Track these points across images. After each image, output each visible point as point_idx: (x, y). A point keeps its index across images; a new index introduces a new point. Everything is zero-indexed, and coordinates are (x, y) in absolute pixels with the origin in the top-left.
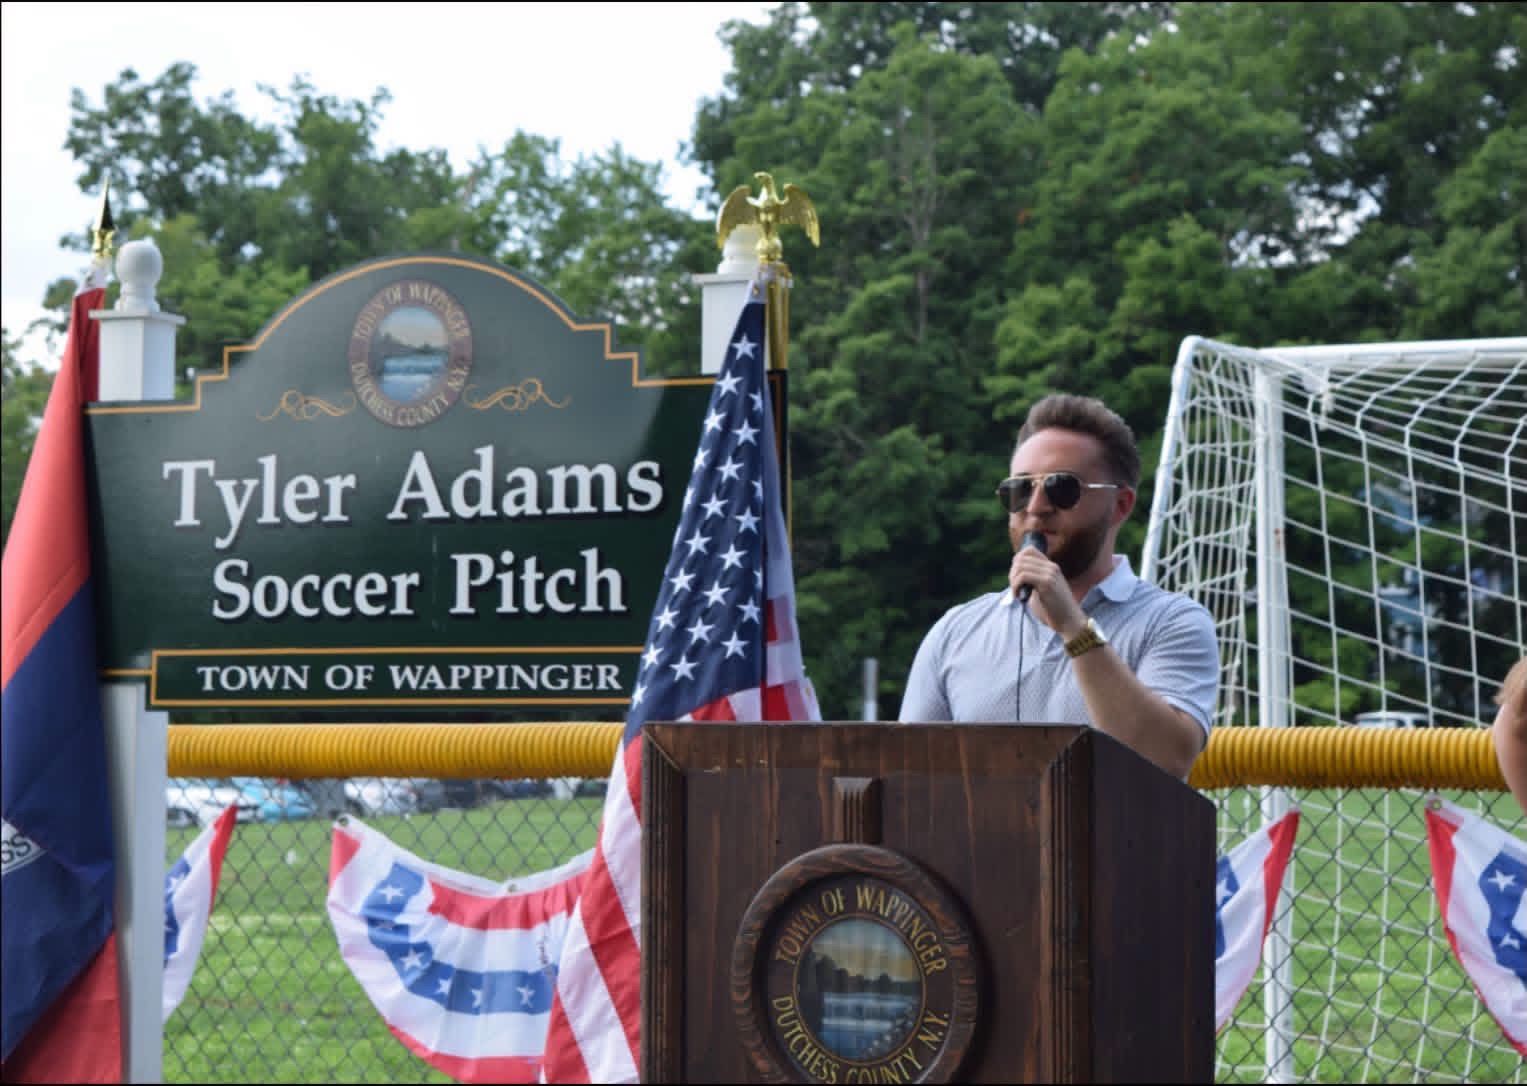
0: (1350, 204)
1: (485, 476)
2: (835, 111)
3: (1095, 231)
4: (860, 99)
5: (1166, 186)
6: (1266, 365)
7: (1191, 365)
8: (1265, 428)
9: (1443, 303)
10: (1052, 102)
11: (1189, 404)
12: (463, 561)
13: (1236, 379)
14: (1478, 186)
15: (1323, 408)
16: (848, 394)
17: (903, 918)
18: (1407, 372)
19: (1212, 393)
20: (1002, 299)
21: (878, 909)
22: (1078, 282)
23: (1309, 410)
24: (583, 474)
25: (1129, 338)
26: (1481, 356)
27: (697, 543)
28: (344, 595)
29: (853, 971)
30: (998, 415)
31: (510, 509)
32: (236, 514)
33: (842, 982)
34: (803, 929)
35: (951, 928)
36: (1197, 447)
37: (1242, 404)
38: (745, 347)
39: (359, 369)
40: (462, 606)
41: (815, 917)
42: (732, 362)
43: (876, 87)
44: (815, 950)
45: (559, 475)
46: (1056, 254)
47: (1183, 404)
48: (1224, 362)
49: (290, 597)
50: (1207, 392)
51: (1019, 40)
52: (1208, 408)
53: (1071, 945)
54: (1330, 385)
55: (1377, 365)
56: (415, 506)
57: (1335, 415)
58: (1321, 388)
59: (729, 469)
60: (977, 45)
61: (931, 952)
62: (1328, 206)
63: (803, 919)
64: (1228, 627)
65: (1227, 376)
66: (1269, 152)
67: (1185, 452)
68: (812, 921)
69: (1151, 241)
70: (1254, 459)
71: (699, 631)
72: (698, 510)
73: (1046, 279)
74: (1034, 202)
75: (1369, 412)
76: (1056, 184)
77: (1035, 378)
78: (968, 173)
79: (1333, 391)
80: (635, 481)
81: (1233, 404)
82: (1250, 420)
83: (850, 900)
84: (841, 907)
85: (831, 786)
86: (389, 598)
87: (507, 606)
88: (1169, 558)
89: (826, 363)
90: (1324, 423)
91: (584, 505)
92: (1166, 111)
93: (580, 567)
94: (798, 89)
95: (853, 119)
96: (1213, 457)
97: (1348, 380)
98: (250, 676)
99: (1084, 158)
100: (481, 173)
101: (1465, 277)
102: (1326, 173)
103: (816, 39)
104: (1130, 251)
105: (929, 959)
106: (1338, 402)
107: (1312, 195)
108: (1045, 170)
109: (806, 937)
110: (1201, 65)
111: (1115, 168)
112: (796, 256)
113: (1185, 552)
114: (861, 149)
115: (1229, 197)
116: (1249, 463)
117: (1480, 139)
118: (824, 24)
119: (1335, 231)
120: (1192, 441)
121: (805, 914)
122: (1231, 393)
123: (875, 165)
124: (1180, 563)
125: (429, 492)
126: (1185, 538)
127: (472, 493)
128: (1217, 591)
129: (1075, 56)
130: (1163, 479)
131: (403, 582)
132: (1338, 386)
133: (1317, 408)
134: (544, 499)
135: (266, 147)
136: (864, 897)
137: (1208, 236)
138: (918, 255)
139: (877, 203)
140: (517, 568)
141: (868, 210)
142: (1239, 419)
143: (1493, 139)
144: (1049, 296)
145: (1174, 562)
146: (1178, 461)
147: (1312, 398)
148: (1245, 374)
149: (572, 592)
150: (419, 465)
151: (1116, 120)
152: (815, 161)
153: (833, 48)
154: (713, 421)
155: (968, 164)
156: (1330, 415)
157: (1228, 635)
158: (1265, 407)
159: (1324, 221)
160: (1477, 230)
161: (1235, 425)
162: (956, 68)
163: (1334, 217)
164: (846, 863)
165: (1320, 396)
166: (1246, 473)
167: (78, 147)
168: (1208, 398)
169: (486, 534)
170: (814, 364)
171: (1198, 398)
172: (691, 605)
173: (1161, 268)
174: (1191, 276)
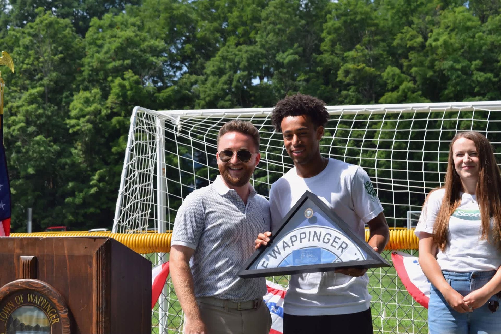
0: (180, 68)
2: (18, 35)
3: (101, 75)
4: (26, 31)
5: (124, 61)
6: (159, 116)
7: (136, 115)
8: (159, 136)
9: (208, 99)
10: (87, 35)
11: (136, 128)
13: (151, 120)
14: (218, 63)
15: (178, 130)
16: (23, 124)
17: (44, 305)
18: (204, 119)
19: (143, 125)
20: (72, 95)
21: (35, 302)
22: (96, 90)
23: (174, 130)
25: (112, 108)
26: (226, 114)
29: (26, 323)
30: (71, 131)
33: (22, 328)
34: (9, 310)
35: (61, 308)
36: (138, 142)
37: (152, 128)
41: (13, 306)
43: (32, 28)
44: (13, 317)
46: (89, 81)
47: (134, 128)
48: (147, 115)
50: (141, 125)
51: (77, 14)
52: (142, 129)
53: (103, 313)
54: (180, 122)
55: (194, 116)
57: (182, 132)
58: (177, 123)
60: (64, 16)
61: (54, 316)
62: (173, 69)
63: (8, 305)
64: (147, 199)
65: (148, 119)
66: (155, 52)
67: (134, 143)
68: (11, 306)
69: (119, 78)
70: (156, 146)
73: (86, 89)
74: (83, 65)
75: (193, 131)
76: (89, 60)
77: (82, 120)
78: (62, 55)
79: (181, 124)
81: (149, 128)
82: (155, 133)
83: (25, 299)
84: (22, 301)
85: (19, 259)
88: (129, 177)
89: (15, 114)
90: (178, 134)
92: (124, 38)
94: (7, 27)
95: (24, 38)
96: (143, 145)
97: (186, 121)
99: (98, 52)
101: (214, 91)
102: (172, 59)
103: (12, 11)
104: (112, 81)
105: (53, 319)
106: (183, 127)
107: (168, 65)
108: (86, 55)
109: (10, 312)
110: (134, 25)
111: (108, 55)
113: (134, 176)
114: (27, 47)
115: (143, 65)
116: (154, 147)
117: (218, 50)
118: (14, 7)
119: (175, 76)
120: (136, 140)
121: (9, 304)
122: (149, 124)
123: (31, 52)
124: (132, 179)
126: (134, 171)
128: (144, 187)
129: (95, 20)
130: (127, 152)
132: (183, 123)
133: (176, 130)
136: (30, 297)
137: (136, 77)
138: (45, 81)
139: (32, 64)
141: (29, 66)
142: (151, 133)
143: (222, 49)
144: (87, 94)
145: (130, 179)
146: (132, 146)
147: (175, 126)
148: (153, 118)
151: (108, 41)
152: (12, 51)
153: (17, 15)
155: (61, 53)
156: (180, 132)
157: (147, 201)
158: (159, 128)
159: (172, 73)
160: (217, 77)
161: (150, 135)
162: (57, 23)
163: (175, 72)
164: (24, 286)
165: (177, 126)
166: (153, 150)
168: (142, 126)
170: (12, 115)
171: (139, 126)
173: (122, 87)
174: (131, 89)
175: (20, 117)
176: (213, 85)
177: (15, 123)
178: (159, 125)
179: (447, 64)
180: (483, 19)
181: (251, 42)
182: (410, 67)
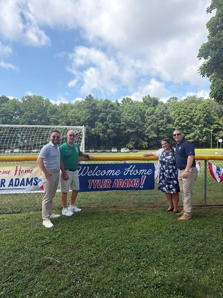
66: (11, 113)
102: (15, 115)
173: (3, 120)
174: (5, 120)
176: (23, 120)
179: (71, 120)
180: (79, 111)
181: (32, 112)
182: (64, 120)
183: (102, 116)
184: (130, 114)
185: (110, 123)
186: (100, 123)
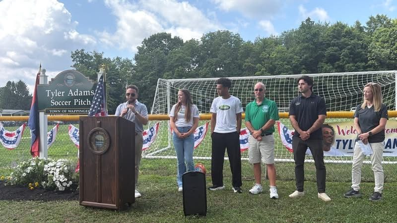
0: (195, 65)
1: (77, 92)
3: (172, 68)
5: (179, 63)
10: (168, 55)
11: (159, 85)
12: (75, 100)
14: (206, 64)
17: (103, 134)
21: (101, 134)
24: (87, 92)
27: (96, 98)
28: (64, 103)
29: (99, 139)
31: (80, 95)
32: (53, 95)
33: (98, 141)
35: (107, 135)
38: (101, 80)
39: (65, 81)
40: (75, 104)
42: (100, 81)
43: (152, 53)
44: (95, 138)
45: (84, 92)
46: (169, 69)
49: (58, 103)
53: (118, 137)
56: (70, 95)
58: (172, 83)
59: (99, 91)
60: (161, 50)
62: (193, 65)
66: (188, 60)
68: (95, 135)
69: (177, 68)
71: (96, 107)
72: (96, 95)
74: (166, 65)
76: (169, 63)
78: (160, 62)
80: (92, 92)
84: (97, 134)
85: (96, 122)
86: (68, 103)
87: (79, 104)
88: (157, 99)
91: (87, 95)
92: (179, 56)
93: (86, 101)
94: (145, 53)
95: (150, 56)
98: (54, 111)
99: (171, 61)
100: (113, 61)
101: (205, 72)
102: (193, 62)
103: (146, 48)
104: (175, 69)
105: (105, 138)
108: (167, 62)
110: (182, 52)
111: (174, 62)
112: (106, 71)
114: (150, 59)
115: (184, 64)
117: (207, 59)
125: (72, 93)
127: (76, 93)
131: (69, 102)
134: (83, 94)
135: (92, 58)
136: (99, 133)
137: (182, 68)
138: (156, 69)
139: (152, 64)
140: (80, 101)
144: (168, 73)
149: (86, 103)
150: (71, 90)
151: (174, 57)
153: (148, 49)
154: (98, 87)
159: (193, 67)
160: (206, 68)
164: (98, 129)
167: (72, 57)
169: (78, 97)
172: (95, 104)
173: (178, 71)
174: (181, 72)
175: (148, 80)
176: (205, 70)
177: (147, 82)
178: (168, 84)
180: (288, 49)
181: (217, 57)
182: (264, 64)
183: (332, 52)
184: (386, 45)
185: (346, 64)
186: (328, 64)
